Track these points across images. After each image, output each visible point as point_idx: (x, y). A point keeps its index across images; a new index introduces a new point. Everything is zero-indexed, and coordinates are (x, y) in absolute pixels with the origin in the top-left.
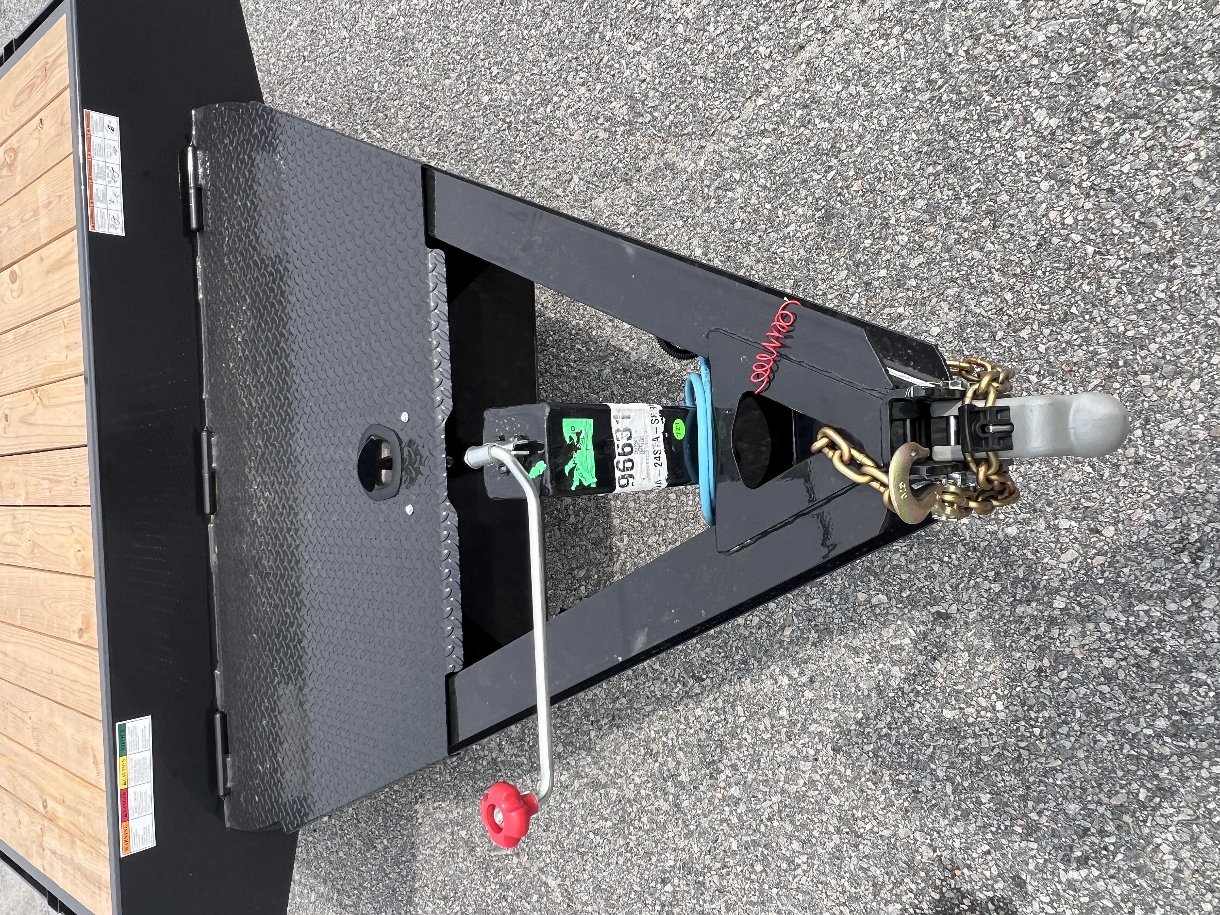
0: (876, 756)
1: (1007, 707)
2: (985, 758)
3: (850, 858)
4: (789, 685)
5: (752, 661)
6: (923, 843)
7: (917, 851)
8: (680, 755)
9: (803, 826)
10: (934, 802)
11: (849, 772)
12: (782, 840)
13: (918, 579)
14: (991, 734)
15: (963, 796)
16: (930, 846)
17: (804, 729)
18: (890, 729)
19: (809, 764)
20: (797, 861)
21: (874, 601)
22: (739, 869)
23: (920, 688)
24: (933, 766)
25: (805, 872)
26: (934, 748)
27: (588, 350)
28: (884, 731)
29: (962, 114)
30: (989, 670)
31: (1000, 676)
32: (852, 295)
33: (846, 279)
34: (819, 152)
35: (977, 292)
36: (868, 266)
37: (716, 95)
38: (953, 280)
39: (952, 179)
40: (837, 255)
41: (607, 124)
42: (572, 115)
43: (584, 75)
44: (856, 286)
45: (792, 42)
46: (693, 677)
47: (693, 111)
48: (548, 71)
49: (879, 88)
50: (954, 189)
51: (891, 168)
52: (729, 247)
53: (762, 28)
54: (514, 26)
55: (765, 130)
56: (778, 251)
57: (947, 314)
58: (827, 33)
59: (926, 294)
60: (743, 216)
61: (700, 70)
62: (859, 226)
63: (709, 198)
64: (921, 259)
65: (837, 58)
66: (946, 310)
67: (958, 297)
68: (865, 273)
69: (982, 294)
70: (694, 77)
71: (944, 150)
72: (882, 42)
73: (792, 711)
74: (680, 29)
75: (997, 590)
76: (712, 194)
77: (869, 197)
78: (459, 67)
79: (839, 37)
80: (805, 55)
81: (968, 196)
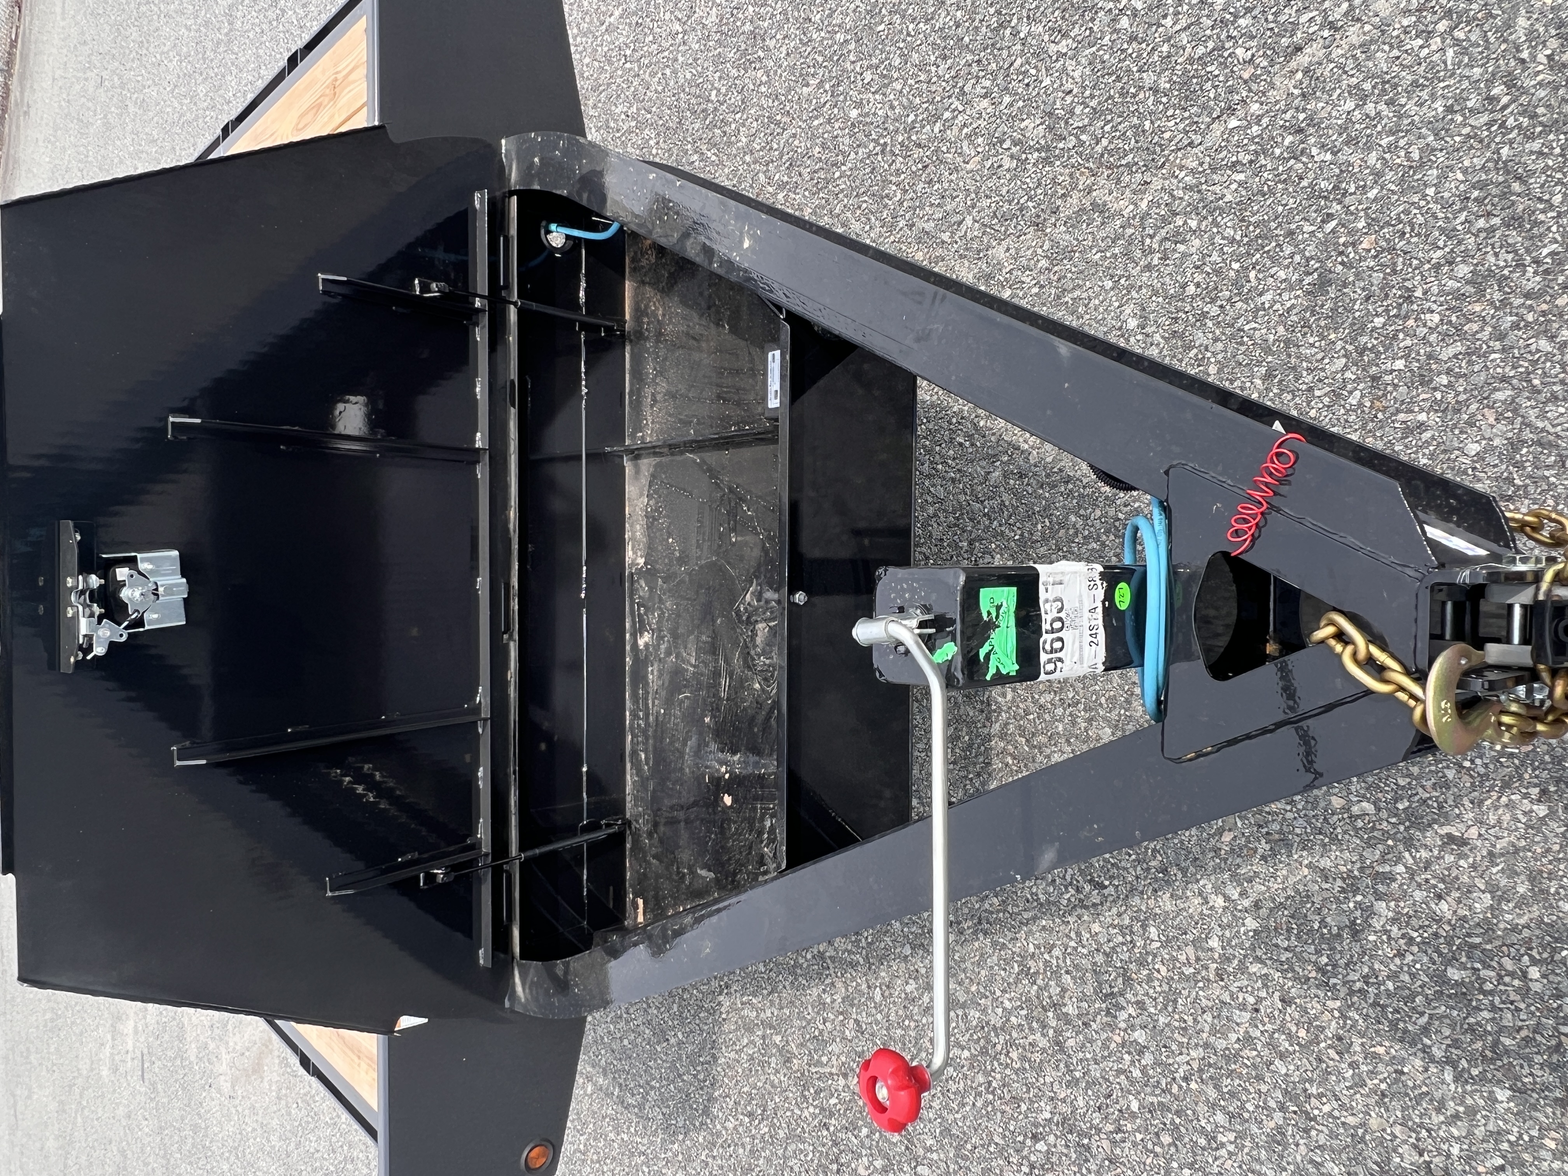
0: (1344, 1017)
1: (1544, 976)
2: (1507, 1042)
3: (1297, 1145)
4: (1225, 908)
5: (1174, 870)
6: (1405, 1142)
7: (1395, 1150)
8: (1067, 979)
9: (1233, 1094)
10: (1425, 1089)
11: (1302, 1033)
12: (1202, 1108)
13: (1423, 787)
14: (1518, 1010)
15: (1468, 1088)
16: (1415, 1147)
17: (1242, 968)
18: (1367, 983)
19: (1247, 1016)
20: (1221, 1138)
21: (1355, 810)
22: (1139, 1137)
23: (1415, 934)
24: (1427, 1041)
25: (1230, 1154)
26: (1431, 1016)
27: (972, 445)
28: (1358, 985)
29: (1536, 145)
30: (1522, 921)
31: (1537, 932)
32: (1351, 393)
33: (1343, 371)
34: (1314, 193)
35: (1542, 397)
36: (1378, 354)
37: (1170, 113)
38: (1504, 379)
39: (1514, 237)
40: (1332, 336)
41: (1015, 150)
42: (967, 136)
43: (988, 83)
44: (1358, 380)
45: (1285, 41)
46: (1091, 881)
47: (1135, 135)
48: (939, 77)
49: (1411, 107)
50: (1516, 252)
51: (1421, 219)
52: (1176, 318)
53: (1242, 22)
54: (897, 19)
55: (1238, 162)
56: (1246, 328)
57: (1492, 426)
58: (1337, 29)
59: (1462, 397)
60: (1198, 278)
61: (1149, 78)
62: (1368, 298)
63: (1152, 252)
64: (1459, 347)
65: (1350, 64)
66: (1492, 420)
67: (1513, 405)
68: (1371, 363)
69: (1548, 400)
70: (1141, 88)
71: (1503, 196)
72: (1420, 42)
73: (1226, 943)
74: (1124, 22)
75: (1542, 814)
76: (1155, 246)
77: (1386, 258)
78: (821, 72)
79: (1354, 34)
80: (1303, 59)
81: (1537, 262)
